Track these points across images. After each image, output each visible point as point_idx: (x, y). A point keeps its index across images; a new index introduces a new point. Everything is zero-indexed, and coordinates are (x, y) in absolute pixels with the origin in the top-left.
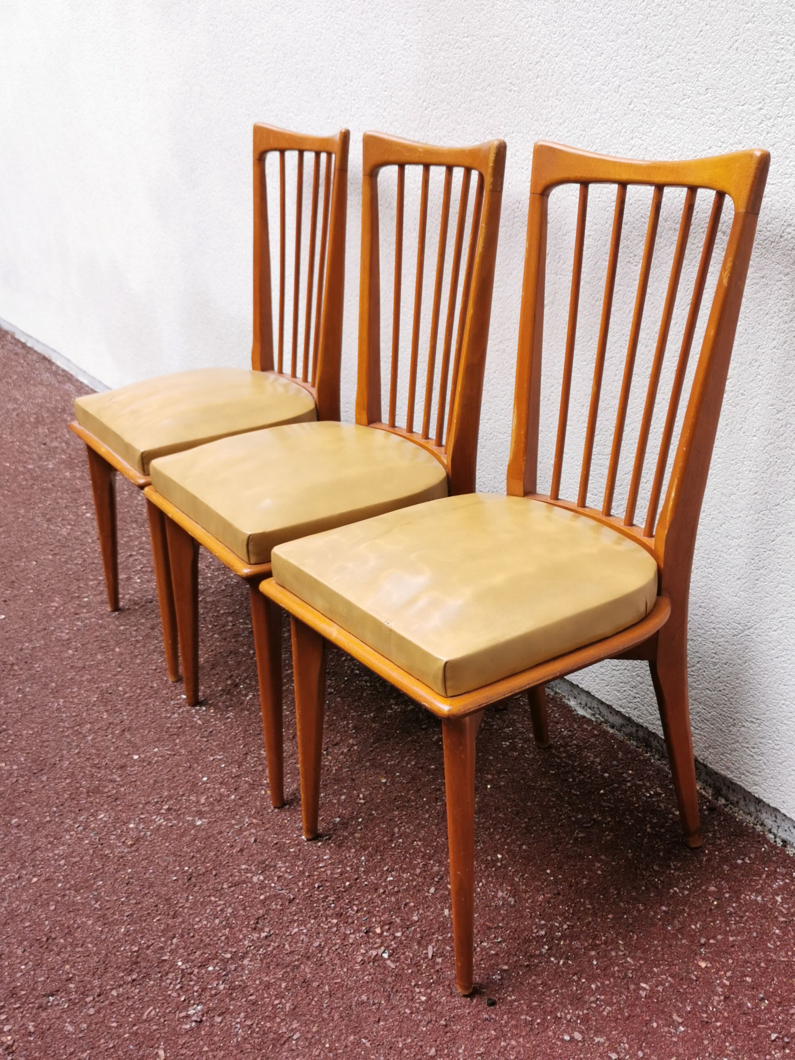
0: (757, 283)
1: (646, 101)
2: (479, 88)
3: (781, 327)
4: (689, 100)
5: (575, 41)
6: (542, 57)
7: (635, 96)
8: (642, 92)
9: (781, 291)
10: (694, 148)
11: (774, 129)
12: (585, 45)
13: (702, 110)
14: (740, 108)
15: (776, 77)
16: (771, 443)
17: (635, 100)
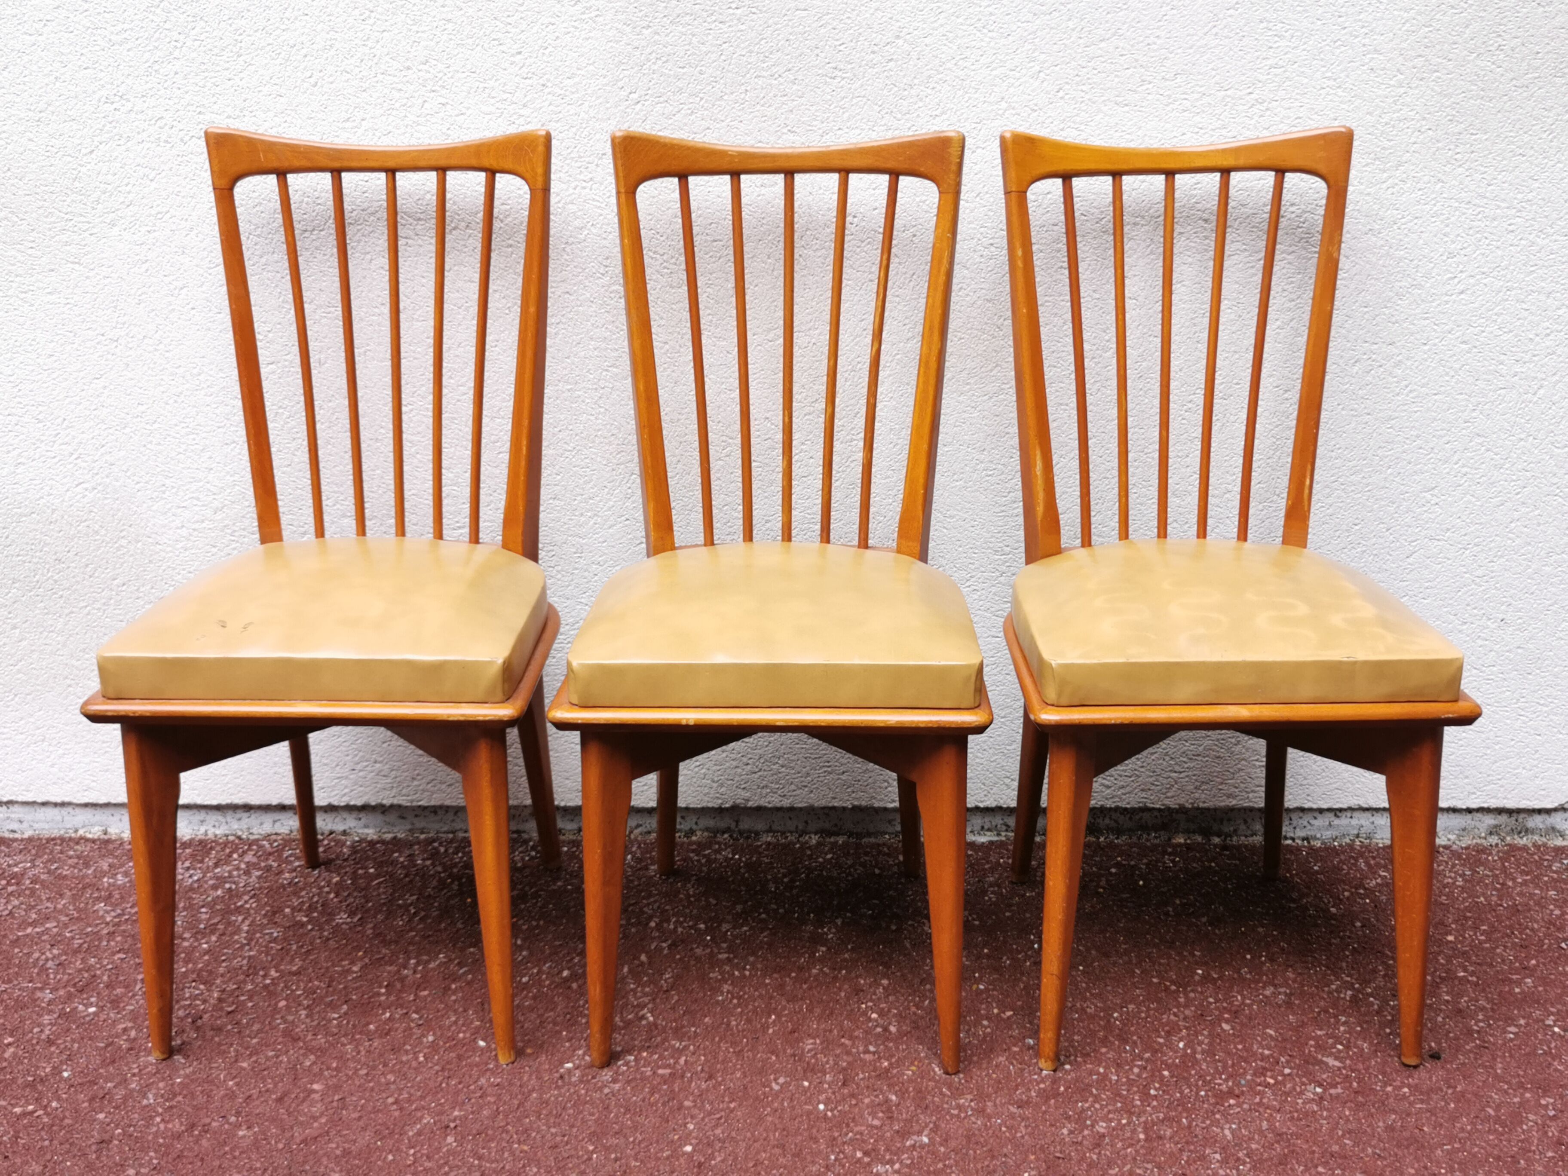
0: (1252, 267)
1: (1084, 88)
2: (764, 74)
3: (1286, 305)
4: (1150, 86)
5: (960, 20)
6: (898, 37)
7: (1067, 83)
8: (1077, 79)
9: (1284, 271)
10: (1160, 136)
11: (1268, 113)
12: (979, 25)
13: (1169, 96)
14: (1223, 93)
15: (1269, 62)
16: (1277, 426)
17: (1067, 87)
